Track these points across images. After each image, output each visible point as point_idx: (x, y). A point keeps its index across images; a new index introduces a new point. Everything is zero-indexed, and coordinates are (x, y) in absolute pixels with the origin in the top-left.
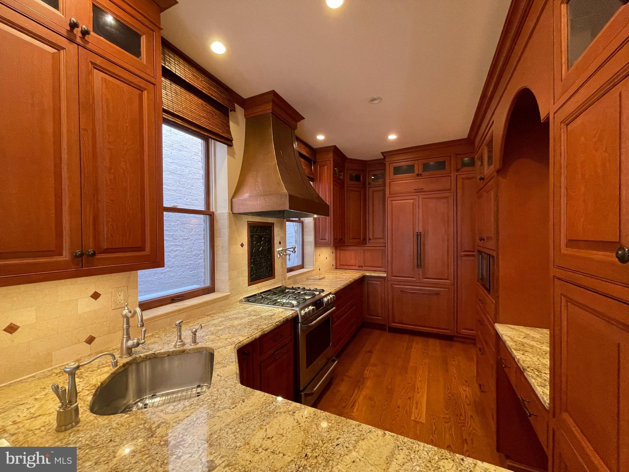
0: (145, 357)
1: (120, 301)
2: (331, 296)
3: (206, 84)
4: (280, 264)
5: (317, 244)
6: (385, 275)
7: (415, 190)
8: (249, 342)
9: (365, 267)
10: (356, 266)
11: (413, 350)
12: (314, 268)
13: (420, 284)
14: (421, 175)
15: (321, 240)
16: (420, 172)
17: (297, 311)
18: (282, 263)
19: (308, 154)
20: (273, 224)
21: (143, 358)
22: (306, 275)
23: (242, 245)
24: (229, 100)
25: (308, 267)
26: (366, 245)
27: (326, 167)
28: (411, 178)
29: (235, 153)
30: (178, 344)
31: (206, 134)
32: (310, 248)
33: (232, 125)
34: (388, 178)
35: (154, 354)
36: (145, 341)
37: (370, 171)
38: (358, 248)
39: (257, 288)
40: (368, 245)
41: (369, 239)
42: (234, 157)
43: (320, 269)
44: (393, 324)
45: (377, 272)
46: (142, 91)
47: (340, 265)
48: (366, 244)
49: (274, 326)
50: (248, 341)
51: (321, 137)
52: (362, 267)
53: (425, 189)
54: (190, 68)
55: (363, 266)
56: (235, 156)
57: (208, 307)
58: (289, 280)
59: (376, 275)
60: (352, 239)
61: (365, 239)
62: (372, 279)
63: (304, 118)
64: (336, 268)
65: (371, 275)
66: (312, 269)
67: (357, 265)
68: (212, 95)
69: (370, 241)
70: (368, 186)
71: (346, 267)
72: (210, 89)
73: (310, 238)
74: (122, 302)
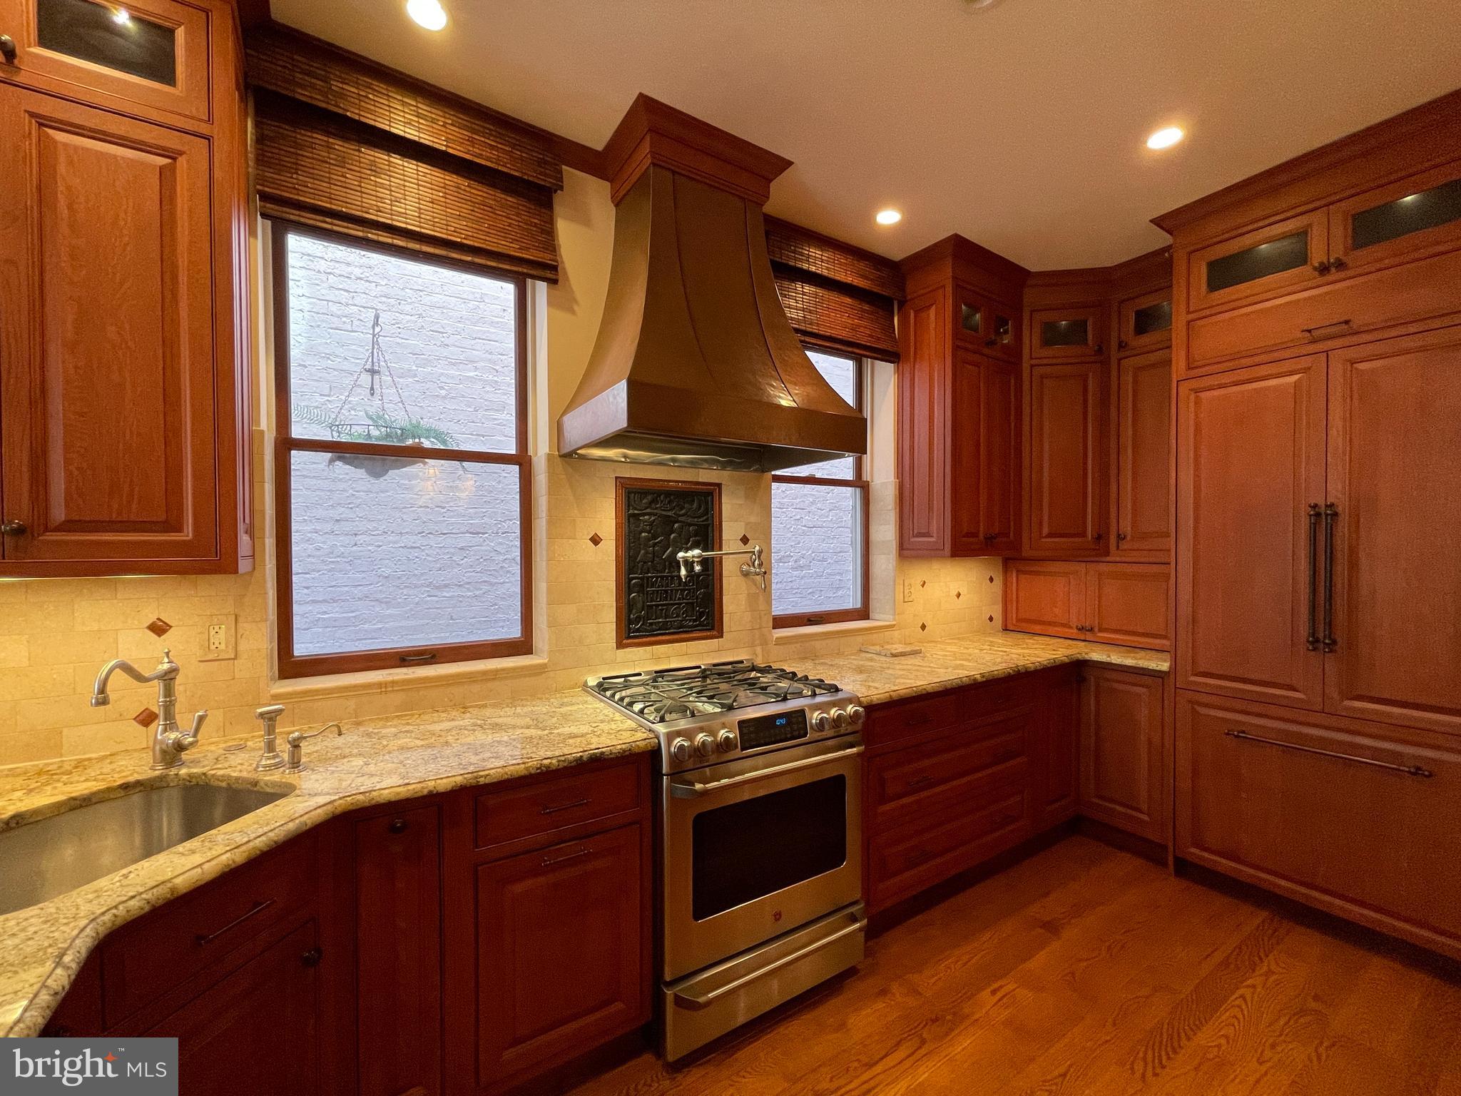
0: (188, 778)
1: (217, 645)
2: (851, 709)
3: (461, 131)
4: (743, 598)
5: (908, 550)
6: (1165, 666)
7: (1309, 331)
8: (402, 796)
9: (1100, 630)
10: (1071, 628)
11: (1256, 980)
12: (894, 620)
13: (1333, 721)
14: (1340, 265)
15: (917, 536)
16: (1338, 252)
17: (657, 737)
18: (752, 599)
19: (866, 278)
20: (719, 485)
21: (184, 779)
22: (859, 639)
23: (596, 540)
24: (542, 163)
25: (882, 616)
26: (1108, 559)
27: (932, 312)
28: (1290, 289)
29: (575, 301)
30: (264, 762)
31: (469, 259)
32: (884, 562)
33: (566, 230)
34: (1183, 307)
35: (204, 774)
36: (197, 742)
37: (1123, 301)
38: (1081, 568)
39: (649, 656)
40: (1118, 559)
41: (1120, 538)
42: (573, 312)
43: (923, 627)
44: (1193, 850)
45: (1142, 653)
46: (174, 159)
47: (1018, 620)
48: (1107, 553)
49: (527, 768)
50: (398, 794)
51: (888, 217)
52: (1091, 630)
53: (1357, 323)
54: (405, 100)
55: (1096, 630)
56: (576, 308)
57: (476, 688)
58: (778, 647)
59: (1129, 661)
60: (1050, 535)
61: (1100, 538)
62: (1114, 675)
63: (790, 163)
64: (1006, 629)
65: (1108, 660)
66: (888, 623)
67: (1074, 623)
68: (480, 156)
69: (1124, 545)
70: (1115, 355)
71: (1037, 628)
72: (472, 142)
73: (886, 531)
74: (223, 647)
